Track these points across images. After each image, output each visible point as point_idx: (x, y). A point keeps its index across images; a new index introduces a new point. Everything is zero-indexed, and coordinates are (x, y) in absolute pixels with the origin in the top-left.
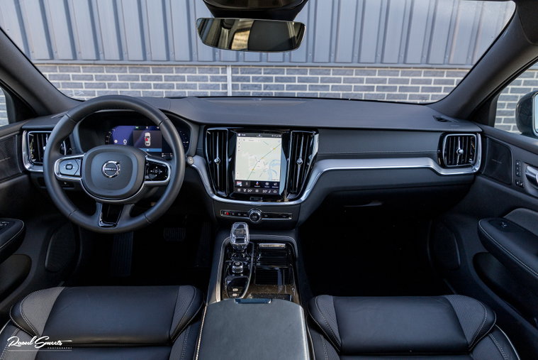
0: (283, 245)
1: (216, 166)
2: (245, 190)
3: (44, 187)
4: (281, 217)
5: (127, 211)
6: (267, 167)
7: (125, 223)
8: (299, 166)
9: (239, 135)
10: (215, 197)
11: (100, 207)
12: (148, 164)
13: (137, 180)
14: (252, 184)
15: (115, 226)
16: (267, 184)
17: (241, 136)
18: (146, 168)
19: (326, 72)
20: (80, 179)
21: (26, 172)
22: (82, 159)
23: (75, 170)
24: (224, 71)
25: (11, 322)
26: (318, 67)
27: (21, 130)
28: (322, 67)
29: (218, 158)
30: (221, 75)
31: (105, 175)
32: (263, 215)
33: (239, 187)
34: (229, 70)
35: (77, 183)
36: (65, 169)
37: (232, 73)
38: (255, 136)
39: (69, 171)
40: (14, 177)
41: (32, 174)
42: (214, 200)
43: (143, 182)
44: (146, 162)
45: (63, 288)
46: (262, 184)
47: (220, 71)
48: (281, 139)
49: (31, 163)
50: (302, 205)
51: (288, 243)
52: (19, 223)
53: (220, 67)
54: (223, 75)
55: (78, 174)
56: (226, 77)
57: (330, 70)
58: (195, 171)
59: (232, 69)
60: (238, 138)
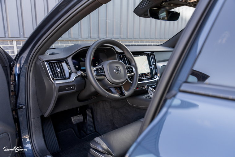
2: (141, 78)
4: (154, 85)
6: (145, 67)
15: (125, 95)
16: (147, 74)
19: (68, 43)
20: (105, 77)
24: (12, 43)
26: (64, 40)
28: (65, 40)
30: (9, 45)
34: (15, 43)
37: (17, 44)
38: (138, 56)
47: (9, 43)
53: (9, 41)
54: (11, 45)
56: (13, 46)
57: (69, 42)
59: (16, 42)
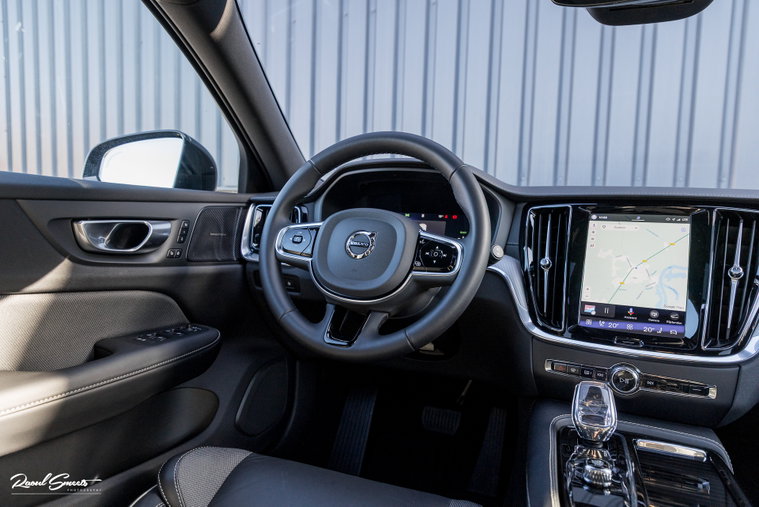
0: (701, 454)
1: (542, 272)
2: (602, 324)
3: (259, 288)
4: (687, 389)
5: (375, 322)
6: (655, 279)
7: (368, 343)
8: (735, 283)
9: (594, 217)
10: (537, 331)
11: (330, 310)
12: (422, 242)
13: (400, 267)
14: (620, 312)
15: (350, 345)
16: (655, 314)
17: (598, 219)
18: (418, 245)
20: (310, 260)
21: (242, 260)
22: (317, 229)
23: (305, 246)
25: (157, 488)
27: (249, 203)
29: (547, 258)
31: (348, 254)
32: (644, 380)
33: (589, 316)
35: (303, 266)
36: (289, 242)
38: (630, 220)
39: (296, 245)
40: (224, 262)
41: (248, 266)
42: (534, 337)
43: (409, 272)
44: (419, 238)
45: (248, 453)
46: (642, 314)
48: (687, 227)
49: (250, 248)
50: (744, 368)
51: (711, 453)
52: (213, 334)
55: (309, 251)
58: (501, 281)
60: (591, 223)
